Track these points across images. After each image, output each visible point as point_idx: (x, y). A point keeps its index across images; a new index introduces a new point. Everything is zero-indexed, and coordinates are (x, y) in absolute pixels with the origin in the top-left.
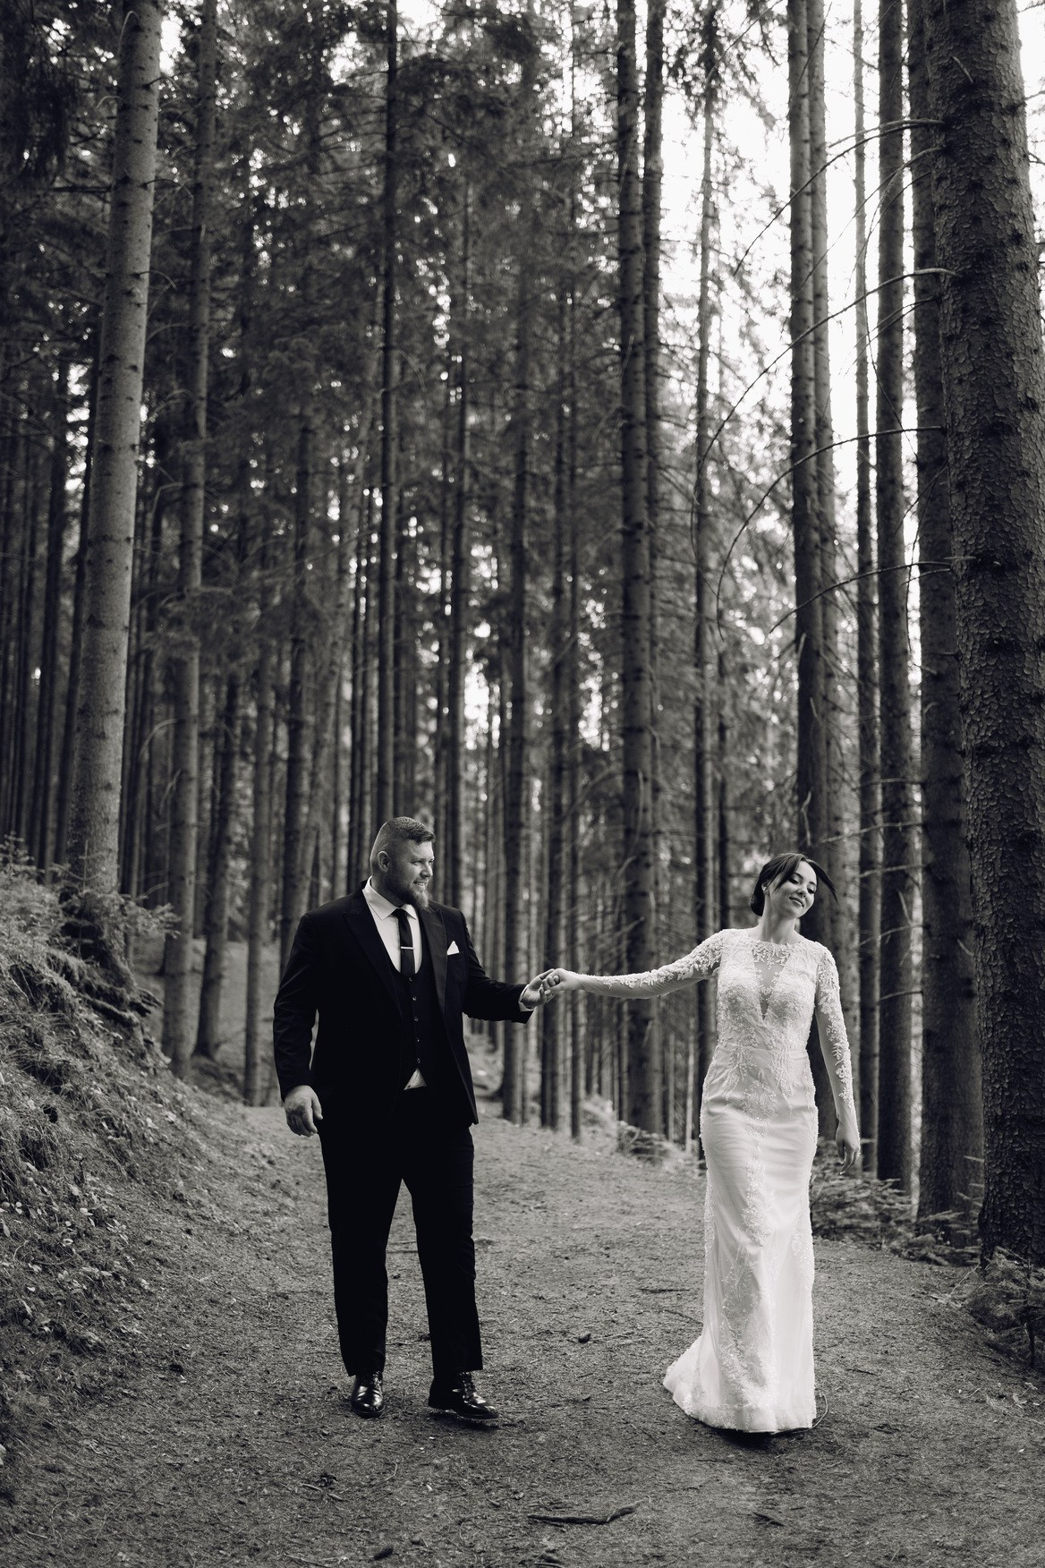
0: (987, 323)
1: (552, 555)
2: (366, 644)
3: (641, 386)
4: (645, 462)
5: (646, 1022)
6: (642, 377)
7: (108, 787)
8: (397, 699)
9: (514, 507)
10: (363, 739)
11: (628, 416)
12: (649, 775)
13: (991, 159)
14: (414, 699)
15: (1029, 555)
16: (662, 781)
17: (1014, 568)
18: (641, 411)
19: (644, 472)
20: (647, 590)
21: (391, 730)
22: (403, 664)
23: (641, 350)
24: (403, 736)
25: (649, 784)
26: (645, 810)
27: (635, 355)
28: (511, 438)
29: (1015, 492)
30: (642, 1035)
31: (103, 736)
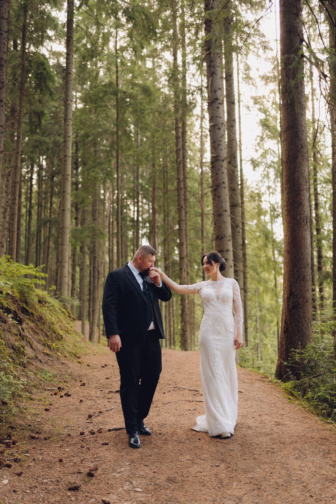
0: (219, 197)
1: (163, 209)
2: (113, 233)
3: (182, 172)
4: (183, 191)
5: (186, 331)
6: (182, 169)
7: (66, 277)
8: (122, 249)
9: (152, 197)
10: (112, 260)
11: (179, 179)
12: (186, 269)
13: (219, 169)
14: (127, 246)
15: (225, 236)
16: (189, 272)
17: (223, 238)
18: (182, 178)
19: (183, 193)
20: (184, 223)
21: (120, 257)
22: (123, 239)
23: (181, 162)
24: (124, 258)
25: (186, 272)
26: (184, 278)
27: (180, 164)
28: (151, 181)
29: (223, 225)
30: (185, 335)
31: (64, 267)
